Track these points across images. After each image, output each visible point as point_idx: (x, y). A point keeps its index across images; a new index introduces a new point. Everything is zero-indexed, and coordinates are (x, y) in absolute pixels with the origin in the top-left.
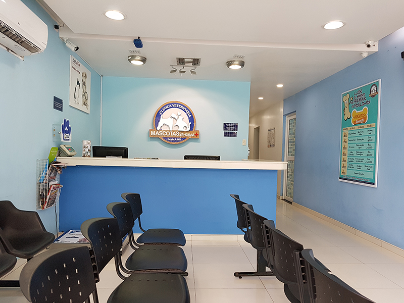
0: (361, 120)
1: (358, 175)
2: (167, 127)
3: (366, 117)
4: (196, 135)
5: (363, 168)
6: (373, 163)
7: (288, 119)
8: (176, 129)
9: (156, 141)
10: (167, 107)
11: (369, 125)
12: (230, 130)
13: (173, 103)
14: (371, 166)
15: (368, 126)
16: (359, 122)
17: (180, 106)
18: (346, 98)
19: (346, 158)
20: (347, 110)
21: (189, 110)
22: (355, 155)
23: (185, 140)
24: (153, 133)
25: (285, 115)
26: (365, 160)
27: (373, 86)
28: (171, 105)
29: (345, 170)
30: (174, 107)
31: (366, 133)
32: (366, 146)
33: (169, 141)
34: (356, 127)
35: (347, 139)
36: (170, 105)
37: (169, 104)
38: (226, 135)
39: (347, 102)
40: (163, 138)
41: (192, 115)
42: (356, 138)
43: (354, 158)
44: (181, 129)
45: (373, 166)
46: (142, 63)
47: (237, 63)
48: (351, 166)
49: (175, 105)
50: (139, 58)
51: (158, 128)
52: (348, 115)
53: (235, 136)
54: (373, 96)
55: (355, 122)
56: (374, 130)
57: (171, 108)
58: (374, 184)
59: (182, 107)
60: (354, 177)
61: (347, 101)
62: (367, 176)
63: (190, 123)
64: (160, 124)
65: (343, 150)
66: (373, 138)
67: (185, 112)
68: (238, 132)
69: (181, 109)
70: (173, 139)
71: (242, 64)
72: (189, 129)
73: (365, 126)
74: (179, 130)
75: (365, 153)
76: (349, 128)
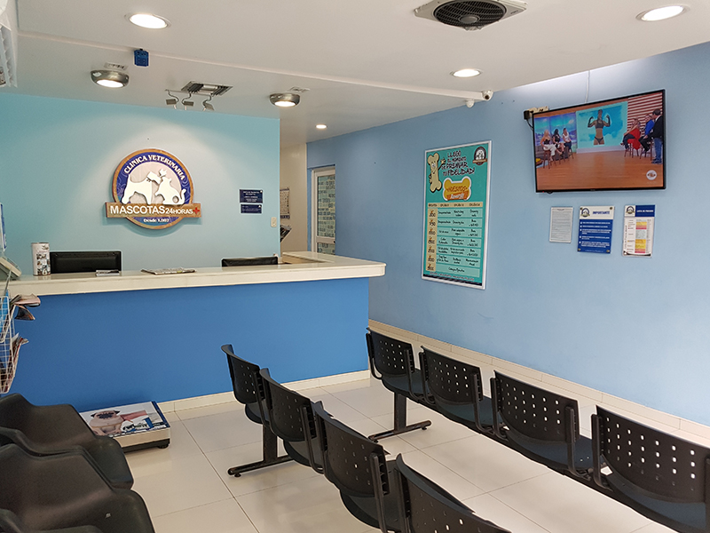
0: (460, 195)
1: (456, 272)
2: (142, 198)
3: (468, 192)
4: (196, 210)
5: (463, 262)
6: (479, 256)
7: (314, 176)
8: (159, 200)
9: (120, 223)
10: (138, 160)
11: (473, 203)
12: (251, 201)
13: (151, 154)
14: (475, 260)
15: (471, 205)
16: (456, 197)
17: (162, 158)
18: (433, 161)
19: (434, 247)
20: (435, 177)
21: (179, 167)
22: (450, 243)
23: (177, 221)
24: (114, 210)
25: (309, 169)
26: (467, 251)
27: (479, 148)
28: (146, 156)
29: (433, 264)
30: (152, 160)
31: (467, 213)
32: (468, 232)
33: (147, 223)
34: (451, 204)
35: (435, 219)
36: (144, 157)
37: (141, 155)
38: (245, 209)
39: (434, 166)
40: (135, 218)
41: (186, 177)
42: (451, 221)
43: (449, 248)
44: (169, 201)
45: (479, 260)
46: (120, 85)
47: (290, 98)
48: (442, 259)
49: (154, 156)
50: (116, 77)
51: (125, 200)
52: (436, 184)
53: (260, 212)
54: (478, 163)
55: (448, 196)
56: (481, 211)
57: (145, 161)
58: (481, 284)
59: (166, 161)
60: (449, 274)
61: (435, 164)
62: (472, 273)
63: (184, 191)
64: (129, 192)
65: (428, 235)
66: (479, 222)
67: (173, 169)
68: (263, 206)
69: (165, 164)
70: (154, 221)
71: (296, 100)
72: (182, 201)
73: (466, 204)
74: (165, 203)
75: (467, 242)
76: (438, 204)
